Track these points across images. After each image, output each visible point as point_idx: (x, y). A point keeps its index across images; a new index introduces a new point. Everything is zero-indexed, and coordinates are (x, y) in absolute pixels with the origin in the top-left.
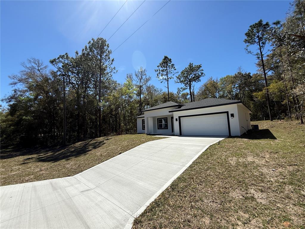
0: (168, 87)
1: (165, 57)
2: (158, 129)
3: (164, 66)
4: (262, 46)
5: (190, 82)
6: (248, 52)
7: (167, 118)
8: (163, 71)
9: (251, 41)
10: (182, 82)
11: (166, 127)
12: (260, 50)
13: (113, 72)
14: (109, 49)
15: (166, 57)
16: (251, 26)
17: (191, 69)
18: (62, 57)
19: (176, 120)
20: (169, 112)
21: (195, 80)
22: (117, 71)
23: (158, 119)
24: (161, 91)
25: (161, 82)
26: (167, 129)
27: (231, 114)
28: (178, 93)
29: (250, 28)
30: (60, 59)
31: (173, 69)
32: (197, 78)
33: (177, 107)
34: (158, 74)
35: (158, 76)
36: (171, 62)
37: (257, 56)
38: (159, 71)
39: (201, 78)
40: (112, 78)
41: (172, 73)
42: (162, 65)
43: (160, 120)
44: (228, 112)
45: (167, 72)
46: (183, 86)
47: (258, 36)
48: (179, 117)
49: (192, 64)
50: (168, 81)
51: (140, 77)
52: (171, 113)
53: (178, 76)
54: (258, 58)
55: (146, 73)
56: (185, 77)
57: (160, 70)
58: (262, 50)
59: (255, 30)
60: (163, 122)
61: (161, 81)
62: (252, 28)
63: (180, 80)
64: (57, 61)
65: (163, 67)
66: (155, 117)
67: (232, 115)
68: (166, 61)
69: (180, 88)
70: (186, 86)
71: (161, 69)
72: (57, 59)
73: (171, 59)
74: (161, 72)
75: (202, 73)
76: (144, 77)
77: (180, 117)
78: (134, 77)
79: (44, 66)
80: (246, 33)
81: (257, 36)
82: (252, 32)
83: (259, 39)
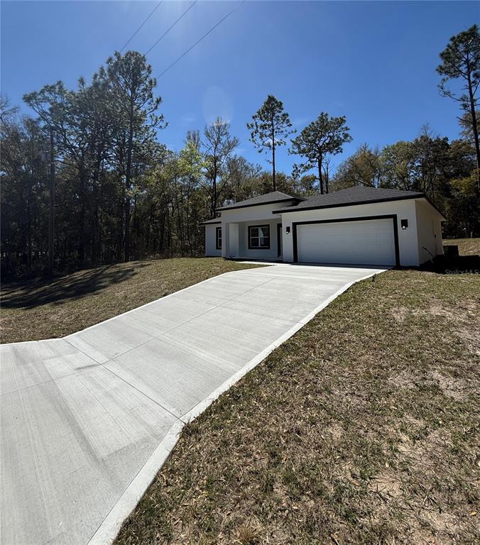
0: (274, 163)
1: (269, 97)
2: (250, 248)
3: (266, 118)
4: (473, 82)
5: (321, 153)
6: (445, 93)
7: (268, 225)
8: (263, 127)
9: (452, 70)
10: (303, 152)
11: (267, 244)
12: (468, 90)
13: (158, 126)
14: (152, 76)
15: (271, 99)
16: (454, 38)
17: (324, 125)
18: (50, 89)
19: (288, 229)
20: (274, 212)
21: (330, 150)
22: (167, 124)
23: (249, 227)
24: (258, 171)
25: (260, 152)
26: (269, 248)
27: (402, 221)
28: (293, 175)
29: (451, 43)
30: (46, 94)
31: (285, 125)
32: (335, 146)
33: (290, 203)
34: (252, 134)
35: (253, 137)
36: (282, 109)
37: (462, 102)
38: (255, 128)
39: (344, 146)
40: (156, 139)
41: (282, 132)
42: (262, 116)
43: (253, 230)
44: (396, 215)
45: (273, 130)
46: (304, 160)
47: (467, 61)
48: (293, 223)
49: (326, 115)
50: (274, 149)
51: (216, 139)
52: (276, 216)
53: (295, 140)
54: (465, 106)
55: (228, 130)
56: (309, 141)
57: (258, 124)
58: (473, 89)
59: (461, 48)
60: (261, 235)
61: (260, 149)
62: (455, 43)
63: (299, 147)
64: (40, 97)
65: (264, 119)
66: (245, 222)
67: (405, 223)
68: (271, 108)
69: (298, 164)
70: (311, 162)
71: (260, 123)
72: (38, 92)
73: (281, 104)
74: (260, 131)
75: (346, 136)
76: (224, 139)
77: (295, 225)
78: (203, 138)
79: (10, 108)
80: (441, 52)
81: (464, 59)
82: (455, 50)
83: (468, 67)
